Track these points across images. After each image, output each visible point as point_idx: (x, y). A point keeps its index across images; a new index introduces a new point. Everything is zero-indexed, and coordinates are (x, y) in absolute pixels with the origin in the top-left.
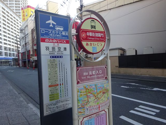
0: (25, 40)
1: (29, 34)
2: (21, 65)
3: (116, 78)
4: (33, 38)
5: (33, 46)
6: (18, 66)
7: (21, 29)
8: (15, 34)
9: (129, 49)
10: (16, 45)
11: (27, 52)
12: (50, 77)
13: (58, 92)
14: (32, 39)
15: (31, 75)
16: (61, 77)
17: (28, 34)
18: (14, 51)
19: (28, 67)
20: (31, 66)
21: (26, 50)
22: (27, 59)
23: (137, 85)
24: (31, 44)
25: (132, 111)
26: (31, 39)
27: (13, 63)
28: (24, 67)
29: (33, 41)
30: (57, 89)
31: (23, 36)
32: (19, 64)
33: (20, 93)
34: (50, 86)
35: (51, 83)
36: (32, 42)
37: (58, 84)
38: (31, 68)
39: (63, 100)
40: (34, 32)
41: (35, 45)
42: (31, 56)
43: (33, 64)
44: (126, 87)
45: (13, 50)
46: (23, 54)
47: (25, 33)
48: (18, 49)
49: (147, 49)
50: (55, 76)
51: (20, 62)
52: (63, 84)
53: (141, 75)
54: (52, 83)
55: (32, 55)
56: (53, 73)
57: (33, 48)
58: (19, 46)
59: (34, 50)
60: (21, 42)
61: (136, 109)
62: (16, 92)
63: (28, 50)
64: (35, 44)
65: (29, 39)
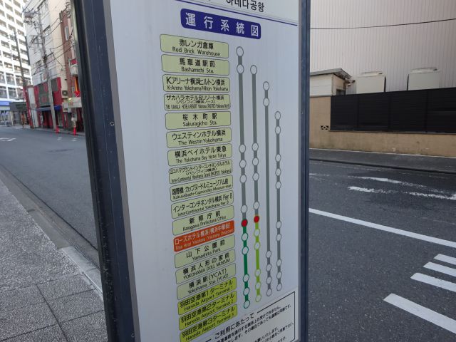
0: (41, 46)
1: (52, 28)
2: (36, 124)
3: (324, 161)
4: (67, 39)
5: (67, 63)
6: (28, 127)
7: (27, 11)
8: (11, 28)
9: (365, 73)
10: (17, 63)
11: (49, 84)
12: (183, 175)
13: (230, 270)
14: (64, 44)
15: (65, 150)
16: (250, 170)
17: (49, 27)
18: (14, 82)
19: (59, 127)
20: (67, 126)
21: (48, 77)
22: (52, 105)
23: (397, 182)
24: (61, 60)
25: (418, 277)
26: (61, 43)
27: (12, 117)
28: (44, 127)
29: (66, 51)
30: (227, 255)
31: (35, 33)
32: (31, 119)
33: (33, 210)
34: (181, 243)
35: (192, 221)
36: (64, 53)
37: (232, 223)
38: (67, 132)
39: (256, 316)
40: (69, 20)
41: (73, 62)
42: (66, 95)
43: (73, 119)
44: (366, 190)
45: (9, 79)
46: (39, 89)
47: (41, 25)
48: (23, 74)
49: (420, 73)
50: (212, 171)
51: (34, 114)
52: (257, 219)
53: (398, 151)
54: (197, 221)
55: (66, 93)
56: (204, 145)
57: (67, 70)
58: (25, 65)
59: (70, 78)
60: (31, 51)
61: (430, 266)
62: (20, 206)
63: (54, 77)
64: (73, 58)
65: (54, 42)
